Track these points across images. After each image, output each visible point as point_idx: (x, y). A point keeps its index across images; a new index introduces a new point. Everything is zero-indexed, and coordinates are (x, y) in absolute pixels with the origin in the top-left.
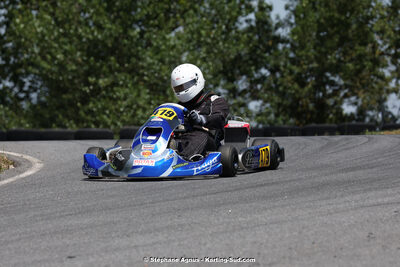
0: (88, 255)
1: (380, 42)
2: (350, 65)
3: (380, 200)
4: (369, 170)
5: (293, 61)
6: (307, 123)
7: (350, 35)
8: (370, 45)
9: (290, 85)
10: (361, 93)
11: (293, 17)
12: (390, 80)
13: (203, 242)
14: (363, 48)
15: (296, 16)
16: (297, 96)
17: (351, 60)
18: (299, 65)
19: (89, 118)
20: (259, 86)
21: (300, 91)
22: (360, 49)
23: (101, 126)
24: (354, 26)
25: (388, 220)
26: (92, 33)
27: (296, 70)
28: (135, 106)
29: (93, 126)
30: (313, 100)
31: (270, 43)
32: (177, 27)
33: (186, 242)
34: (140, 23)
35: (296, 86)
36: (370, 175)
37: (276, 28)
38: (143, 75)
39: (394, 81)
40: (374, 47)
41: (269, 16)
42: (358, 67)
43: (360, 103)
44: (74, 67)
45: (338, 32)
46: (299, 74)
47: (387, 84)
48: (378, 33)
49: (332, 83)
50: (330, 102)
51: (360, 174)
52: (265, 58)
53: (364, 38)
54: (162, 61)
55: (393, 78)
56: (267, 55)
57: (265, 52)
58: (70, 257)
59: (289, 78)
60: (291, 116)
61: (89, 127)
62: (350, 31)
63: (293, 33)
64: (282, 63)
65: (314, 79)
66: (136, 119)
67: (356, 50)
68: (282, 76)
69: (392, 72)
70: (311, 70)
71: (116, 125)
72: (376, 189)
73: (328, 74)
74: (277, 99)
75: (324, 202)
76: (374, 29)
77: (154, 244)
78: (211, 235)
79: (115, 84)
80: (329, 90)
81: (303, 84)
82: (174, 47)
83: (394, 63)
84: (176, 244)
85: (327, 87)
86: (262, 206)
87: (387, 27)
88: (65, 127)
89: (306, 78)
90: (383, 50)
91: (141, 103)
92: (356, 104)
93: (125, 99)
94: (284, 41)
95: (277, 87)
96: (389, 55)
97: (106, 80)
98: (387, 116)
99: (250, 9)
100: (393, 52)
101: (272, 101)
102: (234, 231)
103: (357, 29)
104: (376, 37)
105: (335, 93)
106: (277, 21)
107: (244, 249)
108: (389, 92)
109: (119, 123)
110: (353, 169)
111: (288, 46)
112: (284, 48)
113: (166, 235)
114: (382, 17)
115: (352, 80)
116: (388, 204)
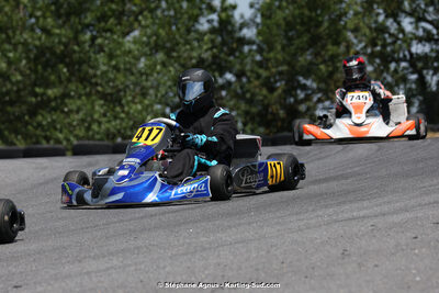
0: (35, 283)
1: (355, 41)
2: (322, 67)
3: (355, 214)
4: (343, 181)
5: (260, 64)
6: (278, 131)
8: (344, 44)
9: (257, 90)
11: (259, 16)
13: (162, 265)
14: (335, 48)
15: (263, 15)
16: (266, 102)
17: (324, 62)
18: (267, 68)
19: (38, 132)
20: (224, 93)
21: (269, 96)
22: (331, 49)
23: (52, 142)
24: (326, 24)
25: (363, 235)
26: (40, 39)
27: (264, 73)
28: (89, 119)
29: (44, 142)
30: (284, 107)
31: (235, 45)
32: (132, 30)
33: (143, 267)
34: (91, 28)
35: (265, 92)
36: (344, 187)
37: (241, 29)
38: (97, 84)
40: (349, 47)
41: (232, 16)
42: (330, 69)
44: (19, 78)
45: (308, 31)
46: (268, 78)
48: (352, 31)
49: (304, 87)
50: (302, 108)
51: (334, 185)
52: (230, 62)
53: (336, 36)
54: (116, 68)
56: (231, 58)
57: (230, 55)
58: (16, 287)
59: (257, 83)
60: (260, 125)
61: (38, 142)
62: (322, 29)
63: (259, 34)
64: (248, 67)
65: (283, 83)
66: (91, 133)
67: (327, 51)
68: (249, 81)
70: (281, 73)
71: (68, 140)
72: (351, 202)
73: (301, 78)
74: (243, 106)
75: (295, 218)
76: (348, 26)
77: (108, 269)
78: (171, 258)
79: (66, 95)
80: (301, 95)
81: (272, 89)
82: (130, 52)
83: (371, 62)
84: (133, 268)
85: (299, 92)
86: (226, 224)
87: (361, 24)
88: (12, 144)
89: (276, 82)
90: (358, 49)
91: (96, 116)
93: (78, 112)
94: (250, 42)
95: (244, 93)
96: (365, 54)
97: (55, 90)
99: (212, 9)
100: (369, 50)
101: (238, 109)
102: (196, 251)
104: (350, 35)
105: (308, 98)
106: (241, 21)
107: (206, 272)
109: (72, 139)
110: (326, 180)
111: (254, 47)
112: (250, 51)
113: (121, 259)
114: (356, 14)
115: (326, 83)
116: (364, 217)
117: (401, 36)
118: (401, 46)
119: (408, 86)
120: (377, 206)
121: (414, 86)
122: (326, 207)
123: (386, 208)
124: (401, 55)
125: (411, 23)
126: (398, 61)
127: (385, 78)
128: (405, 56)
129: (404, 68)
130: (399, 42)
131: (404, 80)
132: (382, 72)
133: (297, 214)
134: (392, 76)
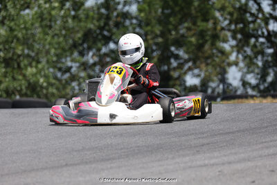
1: (221, 18)
3: (206, 162)
7: (193, 12)
8: (212, 21)
10: (203, 66)
12: (230, 54)
14: (205, 24)
18: (145, 40)
22: (202, 25)
24: (196, 4)
25: (211, 179)
31: (119, 19)
37: (124, 6)
39: (234, 54)
40: (216, 23)
42: (201, 41)
43: (203, 75)
45: (182, 10)
47: (228, 58)
48: (219, 10)
49: (177, 57)
50: (176, 74)
53: (206, 15)
55: (233, 51)
62: (193, 8)
63: (140, 10)
65: (159, 53)
69: (232, 47)
70: (157, 44)
73: (173, 49)
76: (216, 5)
80: (174, 63)
83: (234, 38)
85: (172, 61)
87: (227, 4)
89: (153, 51)
90: (224, 25)
92: (198, 76)
96: (229, 30)
98: (228, 87)
103: (199, 6)
104: (217, 14)
105: (180, 66)
108: (230, 65)
111: (135, 21)
112: (131, 24)
116: (213, 165)
117: (260, 16)
118: (259, 25)
119: (265, 58)
120: (225, 156)
121: (270, 59)
122: (184, 156)
123: (232, 158)
124: (260, 33)
125: (269, 5)
126: (257, 37)
127: (245, 52)
128: (263, 33)
129: (263, 43)
130: (259, 21)
131: (262, 53)
132: (243, 46)
133: (159, 160)
134: (252, 50)
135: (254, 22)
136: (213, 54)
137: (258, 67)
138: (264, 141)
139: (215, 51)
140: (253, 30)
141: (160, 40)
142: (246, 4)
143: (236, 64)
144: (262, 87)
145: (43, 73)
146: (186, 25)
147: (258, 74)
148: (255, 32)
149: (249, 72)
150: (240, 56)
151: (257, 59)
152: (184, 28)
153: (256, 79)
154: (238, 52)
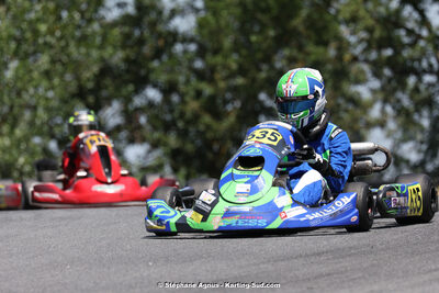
135: (413, 45)
136: (339, 105)
137: (422, 129)
138: (433, 267)
139: (341, 101)
140: (413, 60)
141: (240, 81)
142: (398, 12)
143: (382, 124)
144: (430, 167)
145: (23, 146)
146: (286, 52)
147: (422, 143)
148: (416, 64)
149: (404, 140)
150: (389, 109)
151: (421, 116)
152: (283, 57)
153: (419, 151)
154: (385, 101)
